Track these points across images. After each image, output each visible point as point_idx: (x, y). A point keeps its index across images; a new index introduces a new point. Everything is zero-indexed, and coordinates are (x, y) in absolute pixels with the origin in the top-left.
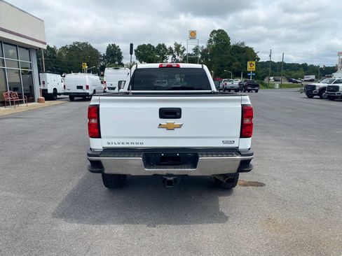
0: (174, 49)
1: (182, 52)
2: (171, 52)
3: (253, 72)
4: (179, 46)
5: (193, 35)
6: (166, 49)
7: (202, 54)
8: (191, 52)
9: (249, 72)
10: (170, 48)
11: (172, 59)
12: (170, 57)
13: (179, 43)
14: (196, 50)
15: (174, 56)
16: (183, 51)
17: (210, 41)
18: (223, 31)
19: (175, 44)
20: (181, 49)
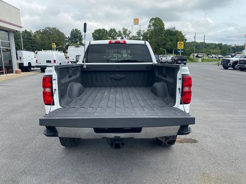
0: (122, 32)
2: (120, 35)
3: (182, 50)
5: (136, 21)
6: (116, 32)
7: (143, 36)
8: (135, 35)
9: (179, 50)
10: (120, 32)
12: (119, 39)
13: (126, 28)
14: (139, 33)
15: (122, 38)
16: (129, 34)
17: (150, 26)
18: (159, 19)
19: (123, 29)
20: (128, 32)
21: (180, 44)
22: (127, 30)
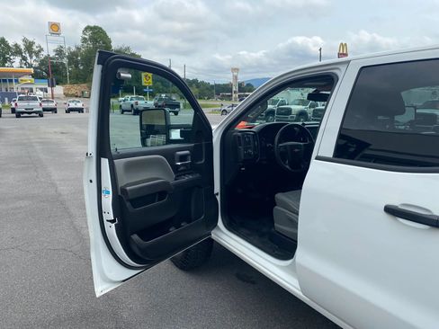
0: (23, 47)
1: (37, 54)
2: (18, 52)
3: (150, 87)
4: (31, 44)
5: (55, 29)
6: (8, 46)
7: (68, 57)
8: (52, 54)
9: (145, 87)
10: (16, 45)
11: (21, 63)
12: (17, 59)
13: (31, 39)
14: (60, 52)
15: (24, 59)
16: (39, 51)
17: (84, 40)
18: (101, 29)
19: (25, 40)
20: (35, 48)
21: (146, 76)
22: (33, 43)
